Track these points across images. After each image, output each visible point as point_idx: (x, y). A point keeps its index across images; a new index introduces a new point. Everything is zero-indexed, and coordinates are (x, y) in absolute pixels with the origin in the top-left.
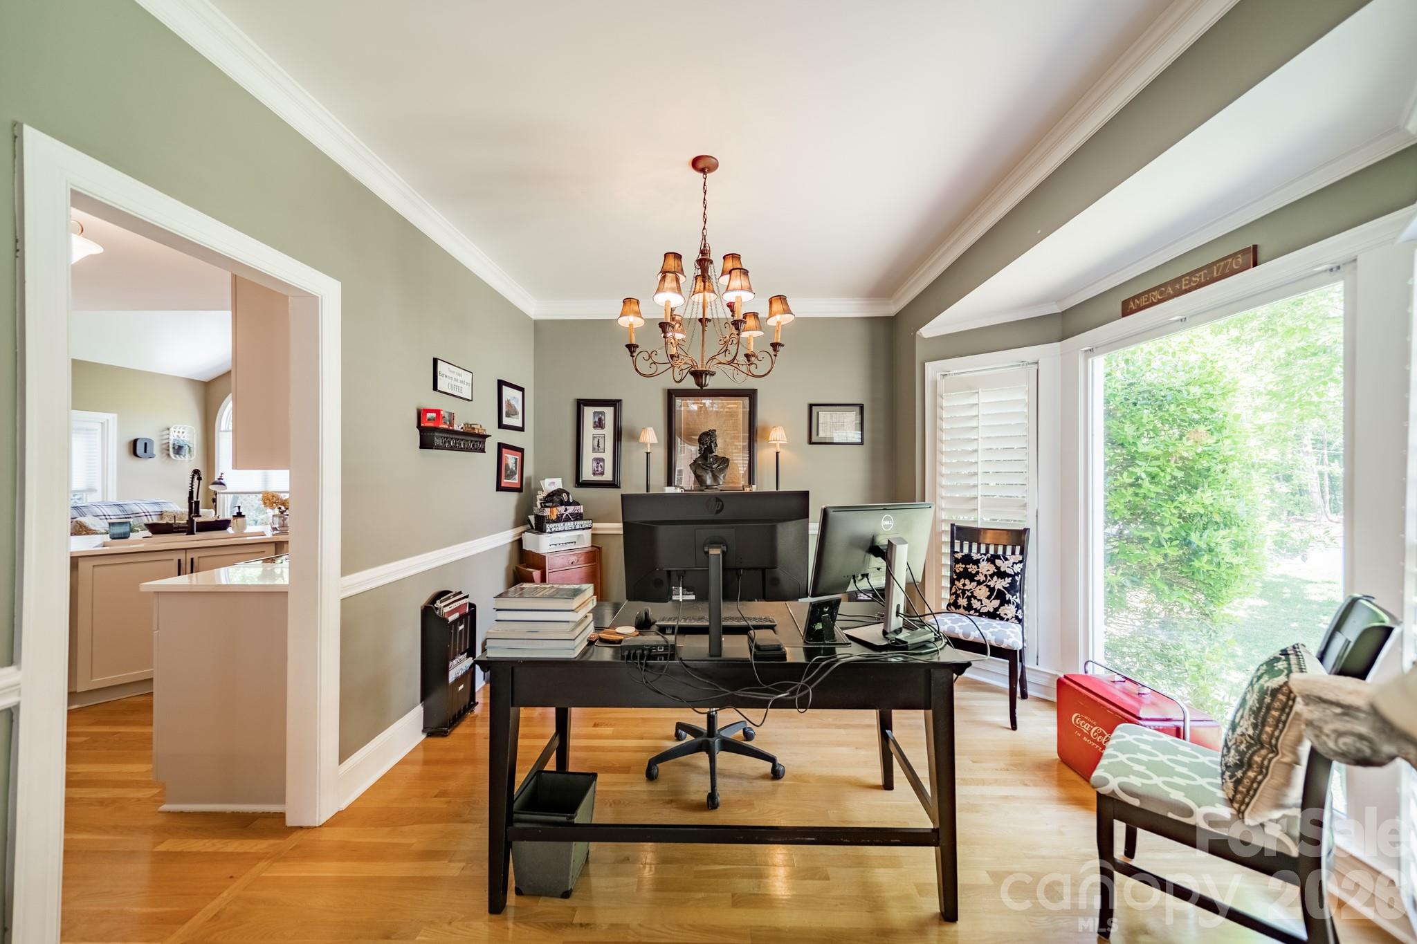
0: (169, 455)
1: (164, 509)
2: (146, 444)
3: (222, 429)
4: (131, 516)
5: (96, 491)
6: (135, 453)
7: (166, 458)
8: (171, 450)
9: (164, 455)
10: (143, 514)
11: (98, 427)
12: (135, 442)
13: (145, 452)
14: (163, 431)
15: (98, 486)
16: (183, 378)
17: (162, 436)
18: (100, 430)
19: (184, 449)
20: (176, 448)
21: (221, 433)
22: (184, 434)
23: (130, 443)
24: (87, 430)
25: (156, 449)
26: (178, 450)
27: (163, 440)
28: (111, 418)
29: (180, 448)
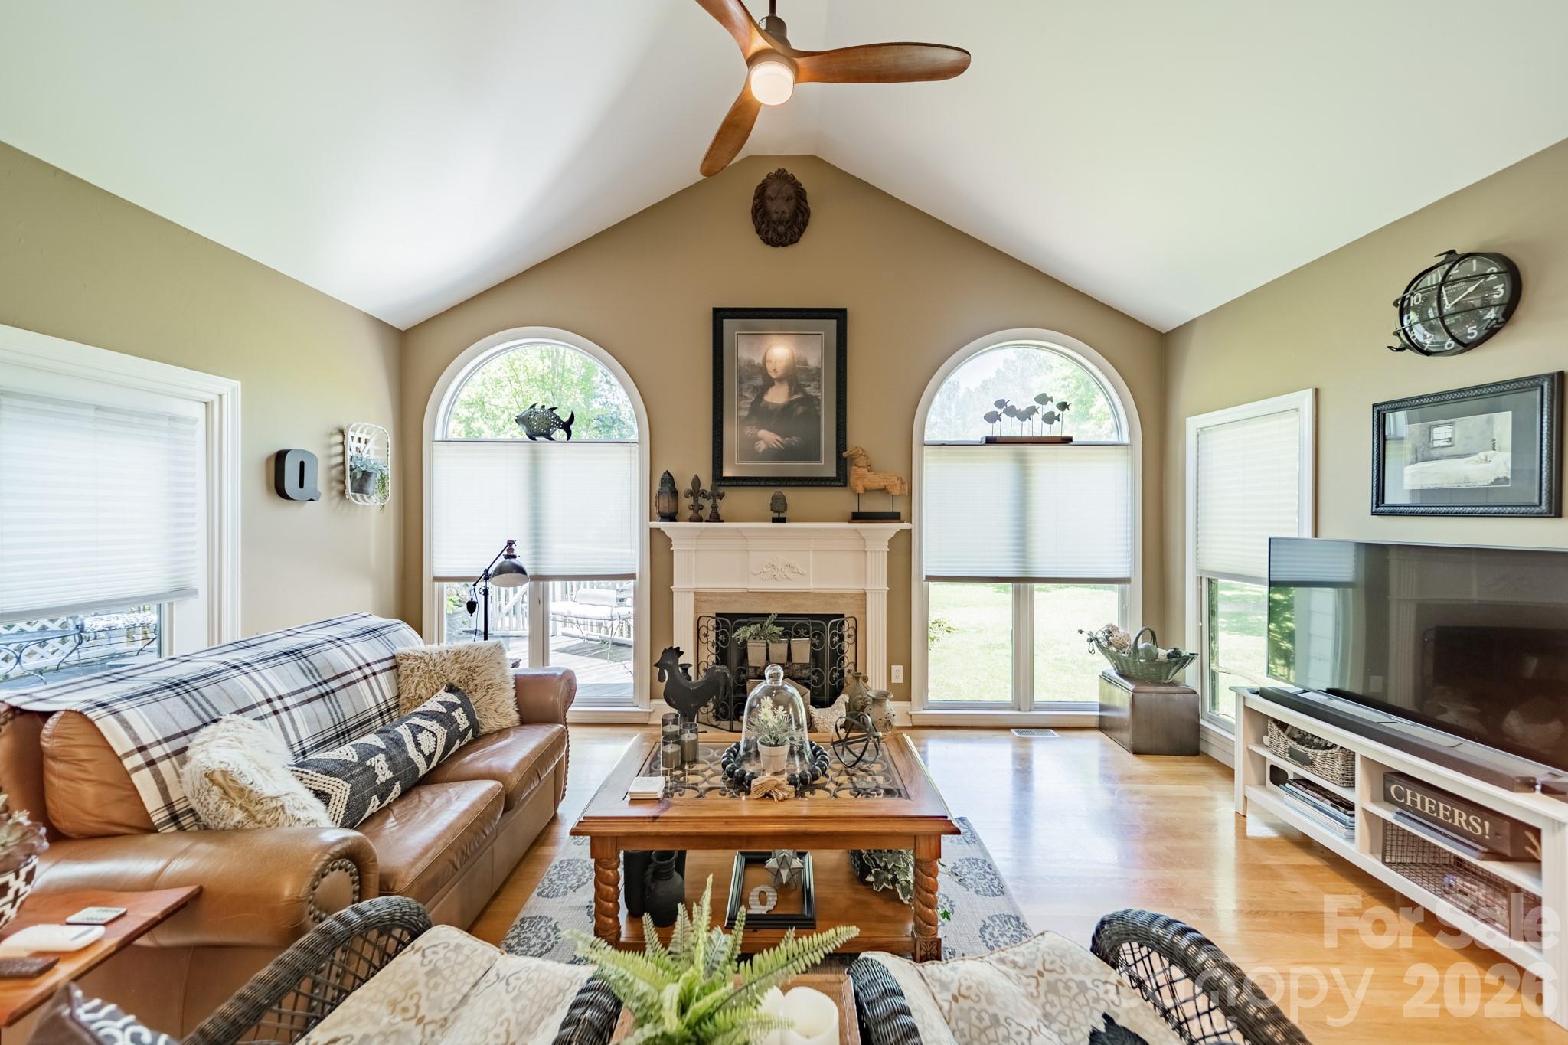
0: (343, 493)
1: (400, 650)
2: (302, 464)
3: (438, 437)
4: (334, 685)
5: (194, 592)
6: (281, 492)
7: (337, 499)
8: (348, 482)
9: (334, 493)
10: (358, 674)
11: (199, 412)
12: (280, 457)
13: (301, 485)
14: (331, 435)
15: (198, 580)
16: (365, 313)
17: (331, 446)
18: (202, 422)
19: (373, 478)
20: (359, 476)
21: (437, 447)
22: (370, 444)
23: (268, 460)
24: (172, 419)
25: (320, 478)
26: (362, 481)
27: (330, 456)
28: (229, 389)
29: (366, 475)
